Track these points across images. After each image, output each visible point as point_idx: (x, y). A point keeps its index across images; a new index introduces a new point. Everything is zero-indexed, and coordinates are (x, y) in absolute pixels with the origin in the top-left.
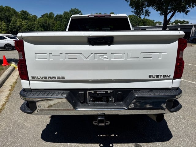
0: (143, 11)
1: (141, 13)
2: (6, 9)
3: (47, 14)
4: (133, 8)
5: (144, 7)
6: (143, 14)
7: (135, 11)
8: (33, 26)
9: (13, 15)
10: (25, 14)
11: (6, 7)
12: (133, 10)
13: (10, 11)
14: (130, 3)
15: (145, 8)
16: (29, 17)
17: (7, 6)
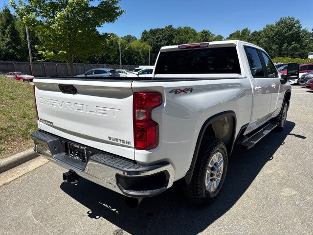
2: (185, 31)
3: (238, 32)
9: (191, 38)
10: (206, 35)
13: (189, 33)
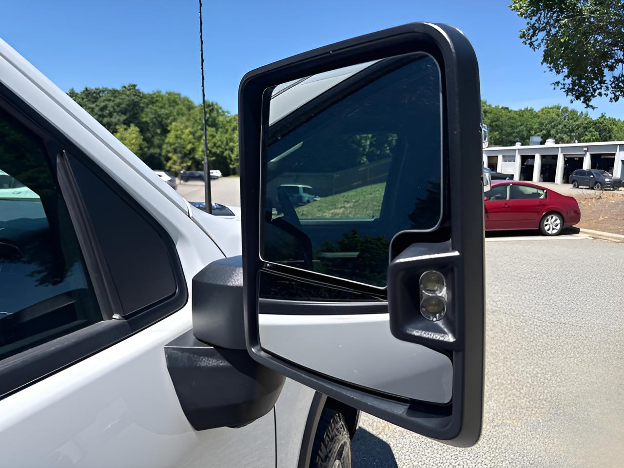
0: (602, 82)
1: (595, 90)
2: (169, 100)
4: (558, 72)
5: (607, 66)
6: (603, 91)
7: (569, 81)
8: (227, 144)
9: (183, 115)
10: (212, 111)
11: (169, 94)
12: (560, 77)
13: (177, 104)
14: (545, 51)
15: (612, 68)
16: (221, 118)
17: (172, 91)
